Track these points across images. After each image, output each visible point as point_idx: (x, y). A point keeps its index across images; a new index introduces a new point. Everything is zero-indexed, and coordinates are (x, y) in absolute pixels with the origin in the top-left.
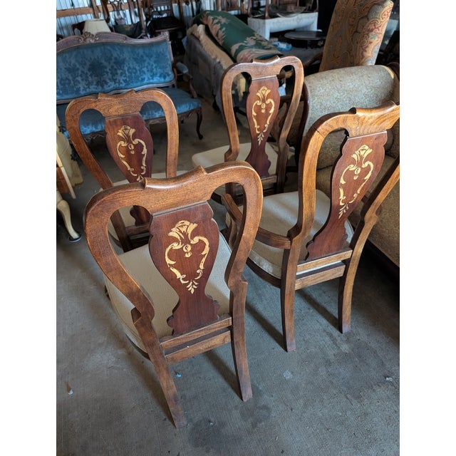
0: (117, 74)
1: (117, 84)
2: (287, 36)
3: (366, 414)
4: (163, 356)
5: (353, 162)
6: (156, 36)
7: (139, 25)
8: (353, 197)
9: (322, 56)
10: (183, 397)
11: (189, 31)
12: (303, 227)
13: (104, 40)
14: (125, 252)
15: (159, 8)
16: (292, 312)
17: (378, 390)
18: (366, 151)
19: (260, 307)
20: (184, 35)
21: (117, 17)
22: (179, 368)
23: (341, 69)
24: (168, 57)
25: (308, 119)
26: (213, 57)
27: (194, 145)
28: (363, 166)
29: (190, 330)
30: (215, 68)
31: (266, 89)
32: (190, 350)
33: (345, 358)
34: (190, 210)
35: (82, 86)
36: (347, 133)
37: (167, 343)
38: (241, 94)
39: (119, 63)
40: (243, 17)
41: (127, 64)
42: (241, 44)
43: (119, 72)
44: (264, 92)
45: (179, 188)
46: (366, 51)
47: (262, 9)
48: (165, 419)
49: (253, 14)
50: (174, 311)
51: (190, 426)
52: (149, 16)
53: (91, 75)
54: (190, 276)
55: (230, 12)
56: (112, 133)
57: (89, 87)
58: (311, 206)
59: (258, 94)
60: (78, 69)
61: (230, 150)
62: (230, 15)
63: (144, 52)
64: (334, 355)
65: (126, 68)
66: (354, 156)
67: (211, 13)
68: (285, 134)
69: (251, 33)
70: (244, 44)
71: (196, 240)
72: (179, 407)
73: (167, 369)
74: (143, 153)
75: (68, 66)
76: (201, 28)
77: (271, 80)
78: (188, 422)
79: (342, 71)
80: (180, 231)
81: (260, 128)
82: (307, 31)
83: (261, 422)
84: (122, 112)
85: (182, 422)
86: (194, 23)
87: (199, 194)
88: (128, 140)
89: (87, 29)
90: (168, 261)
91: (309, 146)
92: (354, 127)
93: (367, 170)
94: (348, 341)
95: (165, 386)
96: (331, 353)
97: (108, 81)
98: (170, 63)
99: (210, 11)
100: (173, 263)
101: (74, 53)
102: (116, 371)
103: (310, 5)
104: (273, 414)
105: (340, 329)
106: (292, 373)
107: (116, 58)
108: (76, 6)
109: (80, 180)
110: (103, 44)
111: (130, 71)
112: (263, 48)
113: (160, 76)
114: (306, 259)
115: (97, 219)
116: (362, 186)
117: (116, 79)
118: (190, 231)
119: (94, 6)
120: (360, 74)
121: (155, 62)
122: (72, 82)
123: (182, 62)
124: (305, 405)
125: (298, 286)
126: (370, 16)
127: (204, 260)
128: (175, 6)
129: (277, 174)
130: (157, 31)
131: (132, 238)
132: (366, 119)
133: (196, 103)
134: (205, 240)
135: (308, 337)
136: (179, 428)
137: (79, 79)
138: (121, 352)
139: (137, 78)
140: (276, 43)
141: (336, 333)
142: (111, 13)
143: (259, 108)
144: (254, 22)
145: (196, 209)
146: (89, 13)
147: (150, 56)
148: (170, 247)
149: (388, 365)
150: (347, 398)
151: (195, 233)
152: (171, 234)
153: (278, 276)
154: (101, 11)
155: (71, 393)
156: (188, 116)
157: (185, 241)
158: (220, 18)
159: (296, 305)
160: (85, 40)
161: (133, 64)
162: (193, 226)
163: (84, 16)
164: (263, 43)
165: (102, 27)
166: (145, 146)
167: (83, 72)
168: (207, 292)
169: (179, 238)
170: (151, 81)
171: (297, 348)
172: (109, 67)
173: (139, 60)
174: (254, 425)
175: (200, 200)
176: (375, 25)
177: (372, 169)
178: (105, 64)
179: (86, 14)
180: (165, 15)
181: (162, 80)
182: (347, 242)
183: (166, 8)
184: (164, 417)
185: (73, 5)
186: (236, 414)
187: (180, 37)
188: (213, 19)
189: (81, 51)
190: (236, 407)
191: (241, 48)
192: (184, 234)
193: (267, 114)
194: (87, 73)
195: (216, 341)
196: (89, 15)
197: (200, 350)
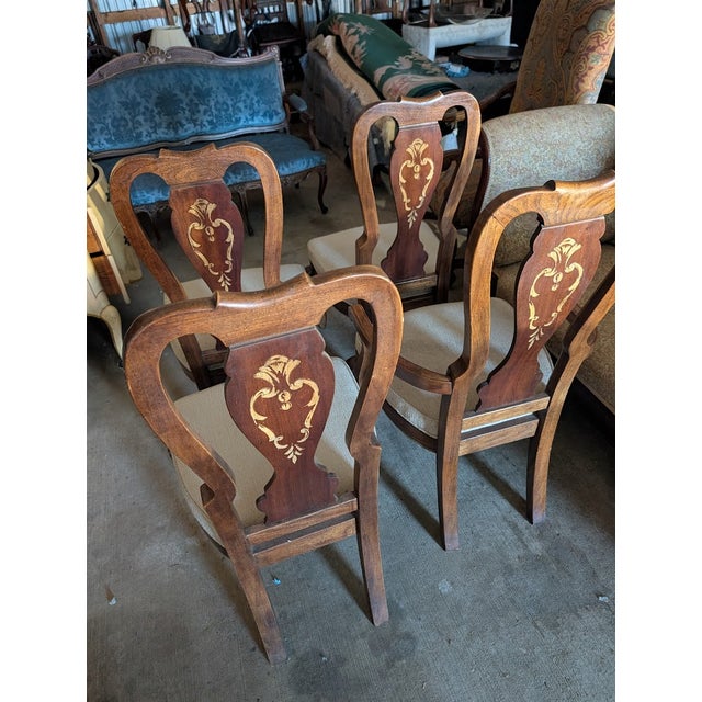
0: (199, 111)
1: (198, 127)
2: (463, 53)
3: (565, 653)
4: (250, 556)
5: (551, 264)
6: (260, 53)
7: (234, 35)
8: (550, 317)
9: (515, 86)
10: (284, 614)
11: (310, 45)
12: (471, 361)
13: (179, 60)
14: (200, 390)
15: (266, 9)
16: (453, 490)
17: (585, 615)
18: (571, 247)
19: (405, 479)
20: (304, 51)
21: (202, 23)
22: (279, 569)
23: (542, 110)
24: (278, 85)
25: (489, 188)
26: (347, 86)
27: (314, 221)
28: (567, 271)
29: (292, 516)
30: (348, 103)
31: (421, 142)
32: (293, 546)
33: (535, 563)
34: (288, 339)
35: (144, 129)
36: (540, 219)
37: (256, 535)
38: (388, 145)
39: (203, 95)
40: (395, 24)
41: (213, 96)
42: (388, 67)
43: (202, 108)
44: (417, 147)
45: (269, 308)
46: (583, 81)
47: (425, 11)
48: (254, 649)
49: (411, 19)
50: (266, 488)
51: (291, 661)
52: (250, 22)
53: (159, 113)
54: (291, 438)
55: (374, 16)
56: (181, 210)
57: (155, 132)
58: (483, 331)
59: (409, 150)
60: (139, 104)
61: (364, 236)
62: (374, 20)
63: (240, 79)
64: (519, 558)
65: (212, 103)
66: (553, 255)
67: (346, 17)
68: (450, 212)
69: (406, 49)
70: (393, 67)
71: (298, 384)
72: (275, 631)
73: (257, 574)
74: (228, 241)
75: (123, 99)
76: (329, 41)
77: (430, 128)
78: (288, 655)
79: (543, 113)
80: (273, 372)
81: (411, 202)
82: (494, 46)
83: (400, 658)
84: (195, 178)
85: (279, 654)
86: (318, 33)
87: (302, 316)
88: (204, 219)
89: (156, 41)
90: (255, 416)
91: (481, 240)
92: (552, 210)
93: (573, 276)
94: (541, 537)
95: (254, 600)
96: (513, 554)
97: (184, 122)
98: (279, 95)
99: (345, 14)
100: (262, 418)
101: (134, 80)
102: (183, 571)
103: (499, 5)
104: (420, 648)
105: (529, 518)
106: (452, 584)
107: (196, 88)
108: (140, 6)
109: (139, 274)
110: (179, 66)
111: (219, 106)
112: (424, 73)
113: (264, 115)
114: (477, 409)
115: (142, 354)
116: (566, 299)
117: (196, 120)
118: (288, 371)
119: (167, 5)
120: (572, 118)
121: (256, 94)
122: (130, 124)
123: (299, 95)
124: (470, 636)
125: (463, 450)
126: (591, 27)
127: (311, 414)
128: (290, 6)
129: (437, 273)
130: (262, 45)
131: (211, 368)
132: (572, 199)
133: (317, 158)
134: (313, 385)
135: (478, 527)
136: (275, 664)
137: (141, 118)
138: (191, 542)
139: (229, 118)
140: (445, 65)
141: (522, 522)
142: (192, 17)
143: (410, 172)
144: (411, 32)
145: (299, 338)
146: (160, 16)
147: (249, 85)
148: (257, 395)
149: (602, 577)
150: (536, 627)
151: (296, 374)
152: (258, 375)
153: (433, 434)
154: (178, 13)
155: (113, 602)
156: (304, 178)
157: (282, 385)
158: (359, 25)
159: (462, 478)
160: (150, 59)
161: (223, 97)
162: (293, 364)
163: (151, 21)
164: (424, 65)
165: (179, 39)
166: (231, 230)
167: (147, 108)
168: (318, 459)
169: (271, 381)
170: (250, 122)
171: (461, 545)
172: (186, 101)
173: (234, 91)
174: (390, 663)
175: (304, 325)
176: (598, 41)
177: (581, 275)
178: (181, 96)
179: (155, 18)
180: (275, 20)
181: (268, 121)
182: (543, 384)
183: (277, 9)
184: (253, 646)
185: (135, 4)
186: (362, 644)
187: (297, 54)
188: (348, 28)
189: (144, 76)
190: (363, 635)
191: (390, 74)
192: (279, 375)
193: (423, 180)
194: (153, 111)
195: (334, 534)
196: (159, 20)
197: (308, 547)
